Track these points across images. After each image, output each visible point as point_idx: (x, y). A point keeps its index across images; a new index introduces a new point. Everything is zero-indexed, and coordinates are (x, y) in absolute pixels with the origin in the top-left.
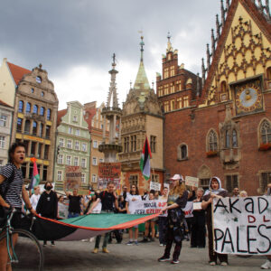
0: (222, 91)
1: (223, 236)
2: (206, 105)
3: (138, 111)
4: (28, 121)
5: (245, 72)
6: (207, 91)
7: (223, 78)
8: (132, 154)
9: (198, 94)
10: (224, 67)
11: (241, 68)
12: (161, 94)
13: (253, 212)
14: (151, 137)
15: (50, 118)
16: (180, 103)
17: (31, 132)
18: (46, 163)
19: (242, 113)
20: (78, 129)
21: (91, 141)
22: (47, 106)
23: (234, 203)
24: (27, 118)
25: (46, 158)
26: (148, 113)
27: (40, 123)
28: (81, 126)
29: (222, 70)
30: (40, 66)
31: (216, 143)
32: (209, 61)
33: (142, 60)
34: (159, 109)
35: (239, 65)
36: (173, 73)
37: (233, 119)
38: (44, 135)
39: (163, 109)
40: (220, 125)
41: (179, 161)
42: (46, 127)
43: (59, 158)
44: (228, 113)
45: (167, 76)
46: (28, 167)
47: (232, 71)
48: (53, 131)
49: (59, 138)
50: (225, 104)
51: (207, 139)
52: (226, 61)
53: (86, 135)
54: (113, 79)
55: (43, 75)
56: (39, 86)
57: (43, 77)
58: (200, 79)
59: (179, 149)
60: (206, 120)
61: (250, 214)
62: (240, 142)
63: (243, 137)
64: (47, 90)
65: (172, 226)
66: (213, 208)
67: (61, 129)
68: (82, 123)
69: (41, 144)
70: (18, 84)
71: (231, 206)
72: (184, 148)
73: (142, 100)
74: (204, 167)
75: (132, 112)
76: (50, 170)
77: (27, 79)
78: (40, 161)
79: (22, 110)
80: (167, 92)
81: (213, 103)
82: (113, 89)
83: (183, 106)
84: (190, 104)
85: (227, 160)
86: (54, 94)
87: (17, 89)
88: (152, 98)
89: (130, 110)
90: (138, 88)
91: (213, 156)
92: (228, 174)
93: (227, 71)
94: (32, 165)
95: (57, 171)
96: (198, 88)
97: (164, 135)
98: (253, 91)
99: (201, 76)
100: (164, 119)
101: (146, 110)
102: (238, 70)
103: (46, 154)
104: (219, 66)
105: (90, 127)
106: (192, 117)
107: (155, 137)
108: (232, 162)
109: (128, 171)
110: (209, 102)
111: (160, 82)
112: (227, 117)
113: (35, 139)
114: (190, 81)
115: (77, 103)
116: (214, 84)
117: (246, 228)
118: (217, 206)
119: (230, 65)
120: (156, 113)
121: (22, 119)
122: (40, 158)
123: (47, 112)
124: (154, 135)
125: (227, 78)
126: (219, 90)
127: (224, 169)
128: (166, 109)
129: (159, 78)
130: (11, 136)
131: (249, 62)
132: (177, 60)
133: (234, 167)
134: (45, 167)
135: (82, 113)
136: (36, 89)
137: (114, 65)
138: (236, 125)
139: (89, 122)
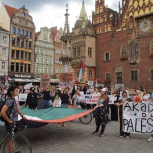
0: (130, 22)
1: (128, 123)
2: (120, 30)
3: (81, 33)
4: (18, 39)
5: (144, 11)
6: (122, 22)
7: (131, 14)
8: (78, 58)
9: (116, 23)
10: (132, 7)
11: (142, 8)
12: (94, 23)
13: (145, 111)
14: (89, 48)
15: (31, 37)
16: (106, 29)
17: (21, 45)
18: (30, 63)
19: (141, 35)
20: (47, 43)
21: (55, 50)
22: (29, 30)
23: (135, 105)
24: (18, 37)
25: (30, 60)
26: (87, 35)
27: (25, 40)
28: (49, 41)
29: (131, 9)
30: (24, 6)
31: (126, 52)
32: (123, 4)
33: (83, 3)
34: (93, 32)
35: (141, 6)
36: (102, 11)
37: (136, 38)
38: (28, 47)
39: (95, 32)
40: (129, 42)
41: (104, 62)
42: (29, 42)
43: (37, 60)
44: (133, 35)
45: (98, 12)
46: (20, 65)
47: (137, 9)
48: (33, 44)
49: (36, 48)
50: (132, 30)
51: (121, 50)
52: (133, 4)
53: (52, 46)
54: (67, 19)
55: (26, 12)
56: (23, 19)
57: (26, 13)
58: (118, 14)
59: (105, 55)
60: (120, 39)
61: (144, 112)
62: (140, 52)
63: (142, 49)
64: (28, 21)
65: (100, 117)
66: (123, 107)
67: (37, 43)
68: (49, 40)
69: (26, 52)
70: (11, 18)
71: (134, 107)
72: (107, 54)
73: (84, 27)
74: (119, 66)
75: (78, 34)
76: (32, 67)
77: (16, 15)
78: (26, 62)
79: (15, 33)
80: (98, 22)
81: (124, 29)
82: (67, 25)
83: (107, 30)
84: (111, 29)
85: (132, 62)
86: (32, 23)
87: (11, 21)
88: (89, 25)
89: (77, 32)
90: (81, 20)
91: (124, 59)
92: (132, 70)
93: (133, 10)
94: (22, 64)
95: (36, 67)
96: (116, 20)
97: (96, 47)
98: (149, 22)
99: (118, 12)
100: (96, 38)
101: (86, 33)
102: (140, 9)
103: (29, 57)
104: (129, 7)
105: (54, 42)
106: (113, 37)
107: (91, 48)
108: (135, 63)
109: (76, 68)
110: (122, 28)
111: (94, 16)
112: (133, 37)
113: (23, 49)
114: (111, 15)
115: (46, 28)
116: (125, 17)
117: (141, 120)
118: (126, 106)
119: (136, 6)
120: (92, 34)
121: (15, 38)
122: (26, 60)
123: (29, 34)
124: (90, 47)
125: (133, 14)
126: (128, 21)
127: (130, 67)
128: (98, 32)
129: (93, 13)
130: (9, 48)
131: (147, 4)
132: (104, 3)
133: (136, 66)
134: (29, 65)
135: (49, 33)
136: (22, 20)
137: (67, 10)
138: (138, 42)
139: (53, 39)
